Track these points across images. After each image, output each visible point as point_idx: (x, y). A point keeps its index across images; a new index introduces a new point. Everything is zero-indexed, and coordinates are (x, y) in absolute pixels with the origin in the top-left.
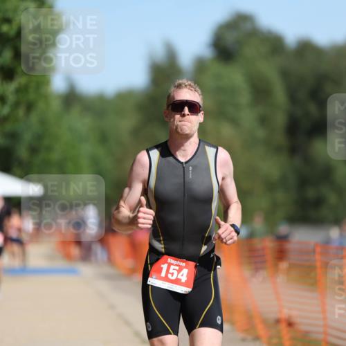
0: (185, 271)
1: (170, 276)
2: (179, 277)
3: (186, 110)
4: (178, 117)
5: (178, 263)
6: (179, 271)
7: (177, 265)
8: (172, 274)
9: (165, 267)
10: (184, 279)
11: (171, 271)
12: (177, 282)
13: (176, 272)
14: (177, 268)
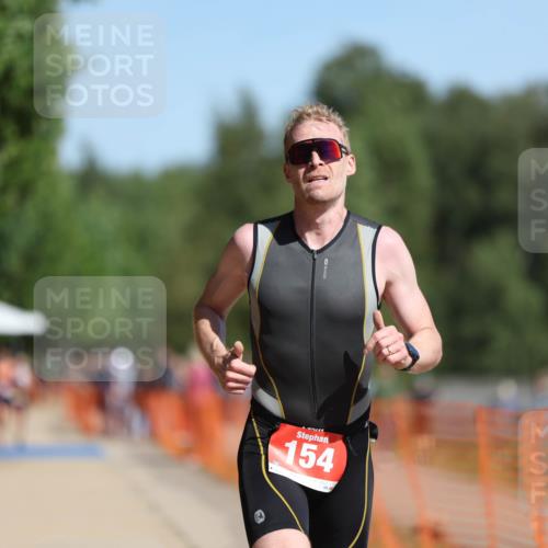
0: (329, 453)
1: (302, 462)
2: (320, 463)
3: (315, 158)
4: (301, 171)
5: (310, 438)
6: (318, 453)
7: (314, 442)
8: (307, 459)
9: (292, 446)
10: (328, 466)
11: (304, 453)
12: (317, 472)
13: (312, 456)
14: (314, 447)
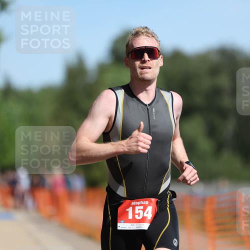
0: (150, 208)
1: (137, 217)
2: (145, 215)
3: (146, 57)
4: (138, 63)
5: (141, 202)
6: (144, 210)
7: (140, 205)
8: (139, 214)
9: (130, 210)
10: (149, 216)
11: (137, 212)
12: (143, 220)
13: (141, 212)
14: (142, 207)
